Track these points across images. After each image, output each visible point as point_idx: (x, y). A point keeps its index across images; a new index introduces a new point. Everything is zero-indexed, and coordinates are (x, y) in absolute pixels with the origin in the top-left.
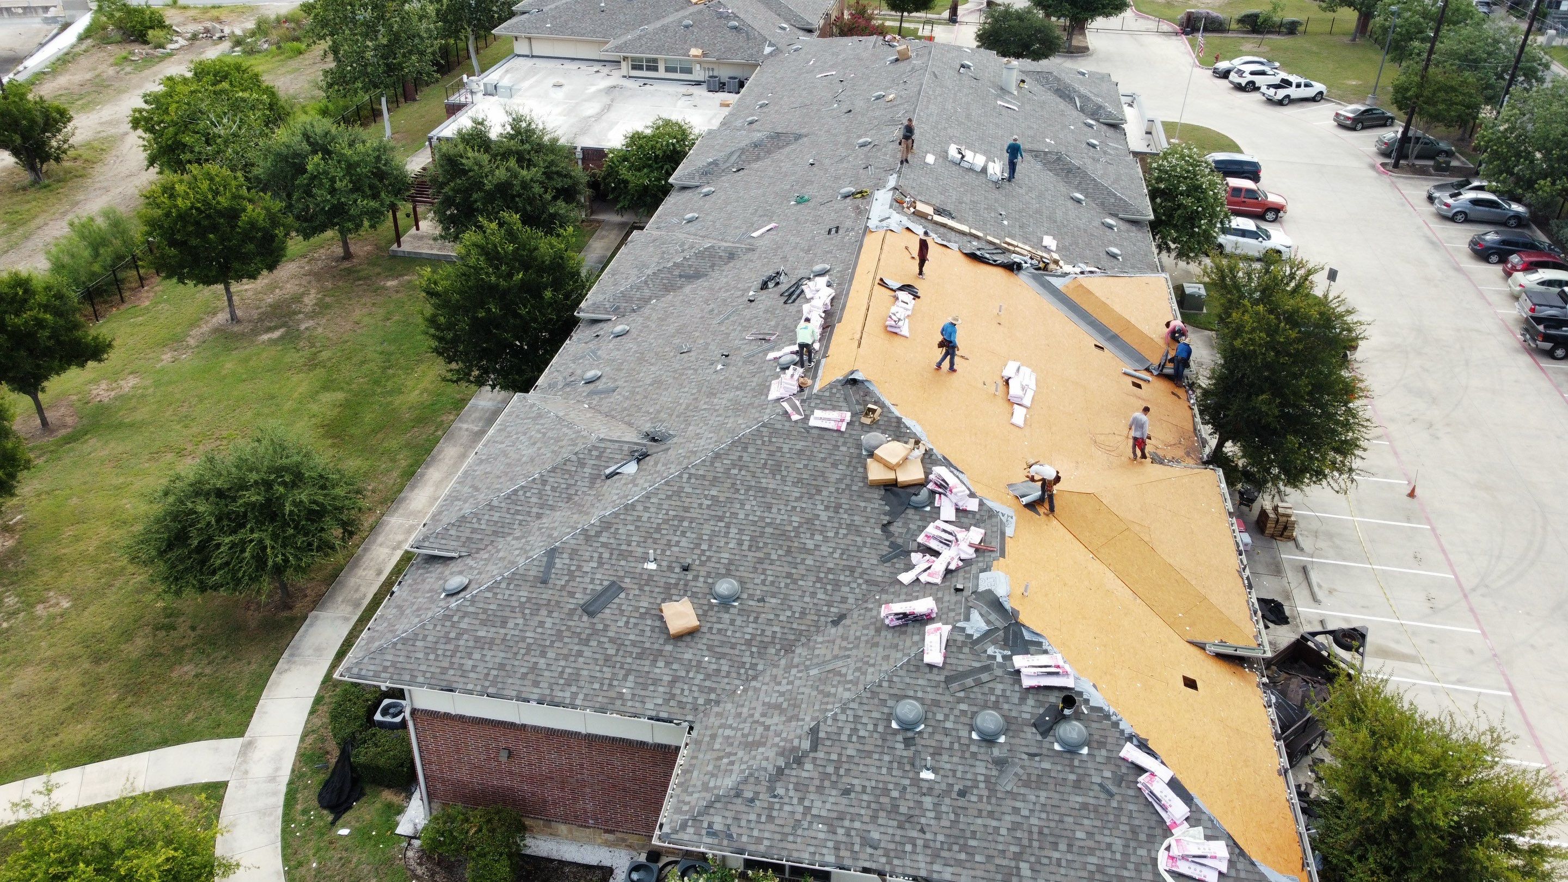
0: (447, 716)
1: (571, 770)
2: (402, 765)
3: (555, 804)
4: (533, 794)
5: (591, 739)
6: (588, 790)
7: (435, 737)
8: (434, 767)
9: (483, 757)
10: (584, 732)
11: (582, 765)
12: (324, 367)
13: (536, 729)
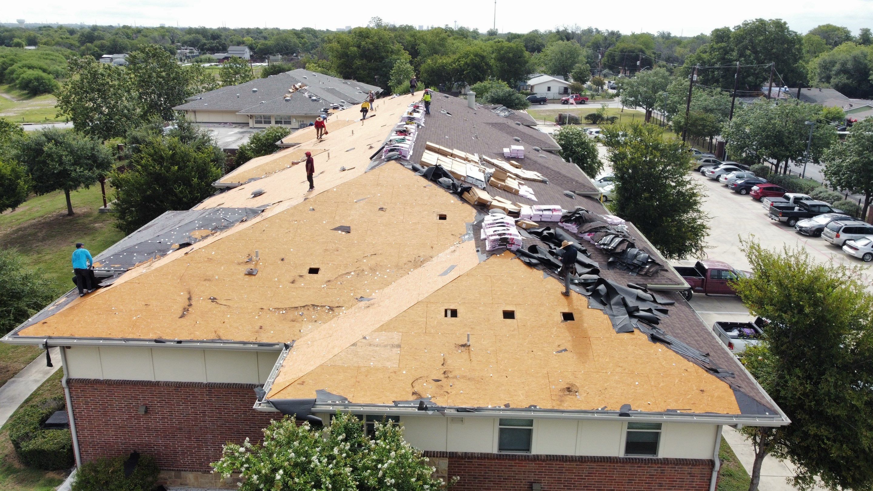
0: (97, 382)
1: (196, 420)
2: (63, 448)
3: (183, 453)
4: (166, 447)
5: (211, 387)
6: (210, 436)
7: (87, 403)
8: (86, 433)
9: (125, 417)
10: (205, 382)
11: (204, 412)
12: (46, 262)
13: (167, 384)
